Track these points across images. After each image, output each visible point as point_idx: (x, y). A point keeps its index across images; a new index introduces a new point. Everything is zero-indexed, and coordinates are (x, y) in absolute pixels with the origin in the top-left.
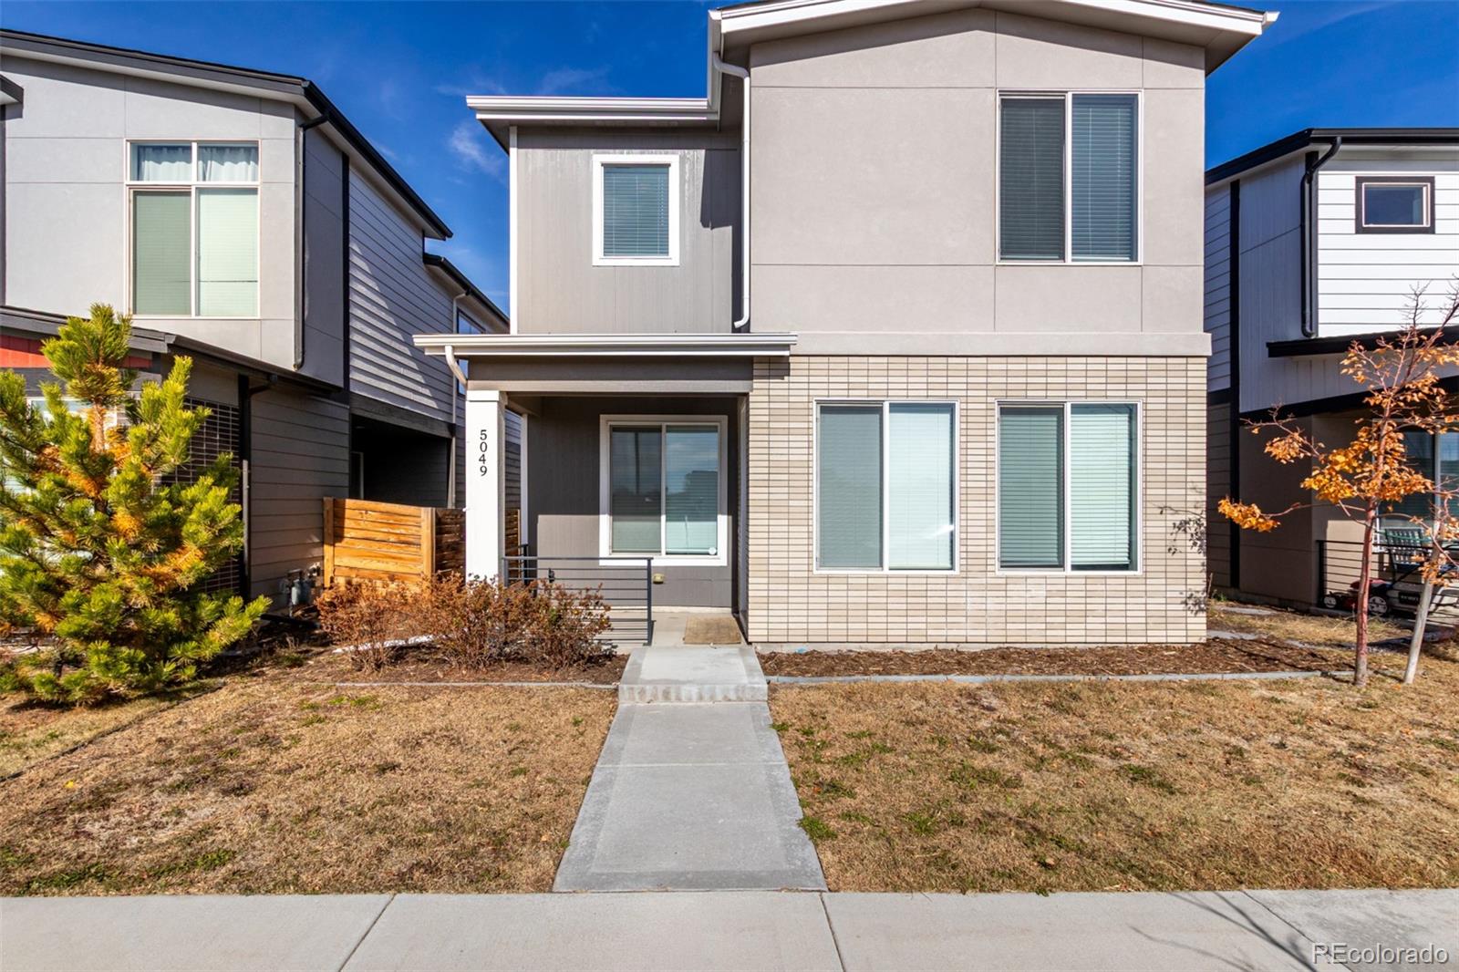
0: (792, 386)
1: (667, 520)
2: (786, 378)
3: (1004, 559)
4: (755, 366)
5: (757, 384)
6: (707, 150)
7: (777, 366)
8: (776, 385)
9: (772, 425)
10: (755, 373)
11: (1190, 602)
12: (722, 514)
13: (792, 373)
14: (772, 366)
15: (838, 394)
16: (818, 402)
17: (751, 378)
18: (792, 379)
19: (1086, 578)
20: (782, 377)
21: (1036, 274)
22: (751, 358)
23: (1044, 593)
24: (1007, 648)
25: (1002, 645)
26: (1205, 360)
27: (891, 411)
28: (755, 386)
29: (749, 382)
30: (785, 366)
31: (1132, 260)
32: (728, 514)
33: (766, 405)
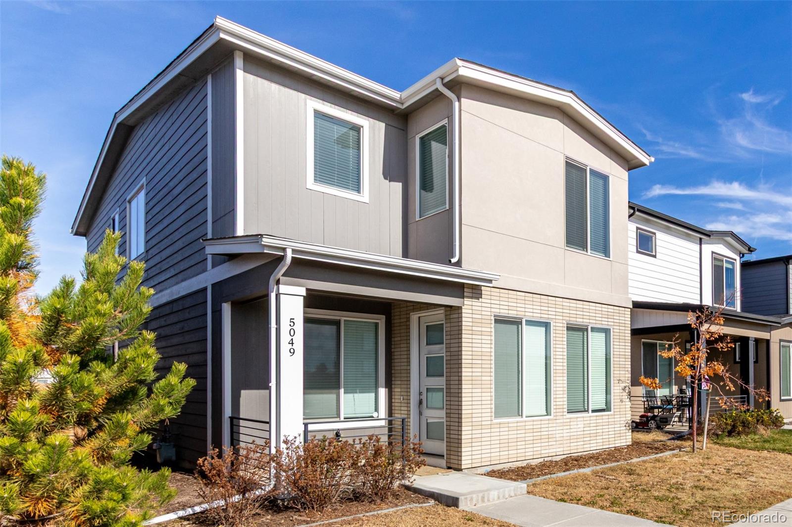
0: (483, 305)
1: (345, 393)
2: (480, 299)
3: (569, 408)
4: (466, 290)
5: (467, 302)
6: (386, 124)
7: (476, 292)
8: (475, 302)
9: (474, 328)
10: (466, 294)
11: (627, 425)
12: (382, 387)
13: (483, 296)
14: (474, 291)
15: (504, 312)
16: (495, 316)
17: (463, 297)
18: (483, 300)
19: (596, 416)
20: (478, 298)
21: (576, 256)
22: (463, 284)
23: (583, 426)
24: (571, 457)
25: (568, 455)
26: (629, 310)
27: (526, 324)
28: (466, 302)
29: (462, 300)
30: (479, 292)
31: (606, 257)
32: (386, 388)
33: (470, 316)
